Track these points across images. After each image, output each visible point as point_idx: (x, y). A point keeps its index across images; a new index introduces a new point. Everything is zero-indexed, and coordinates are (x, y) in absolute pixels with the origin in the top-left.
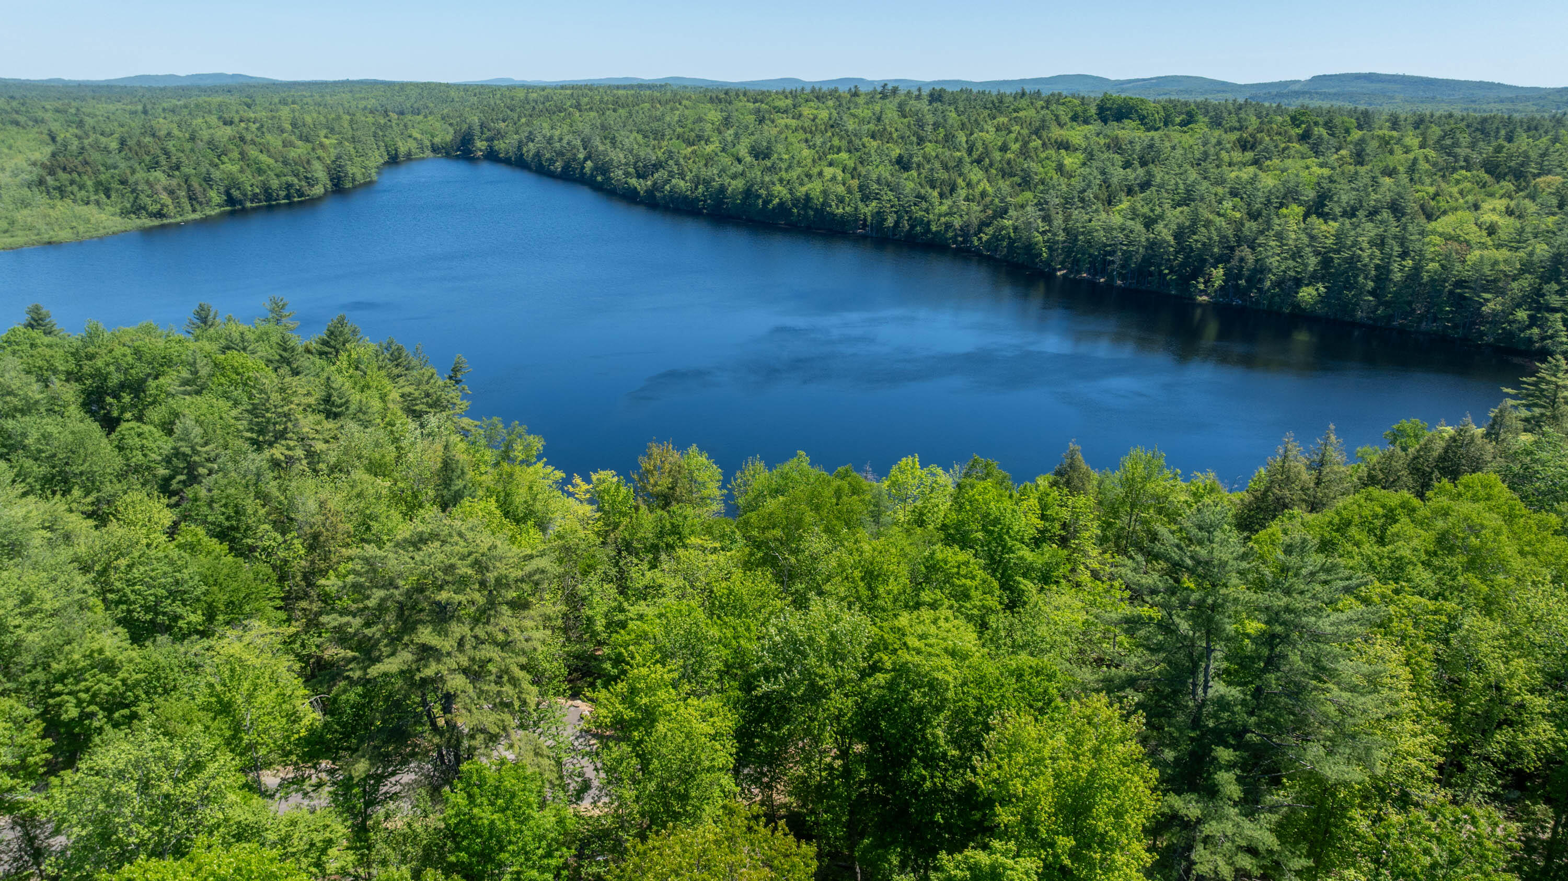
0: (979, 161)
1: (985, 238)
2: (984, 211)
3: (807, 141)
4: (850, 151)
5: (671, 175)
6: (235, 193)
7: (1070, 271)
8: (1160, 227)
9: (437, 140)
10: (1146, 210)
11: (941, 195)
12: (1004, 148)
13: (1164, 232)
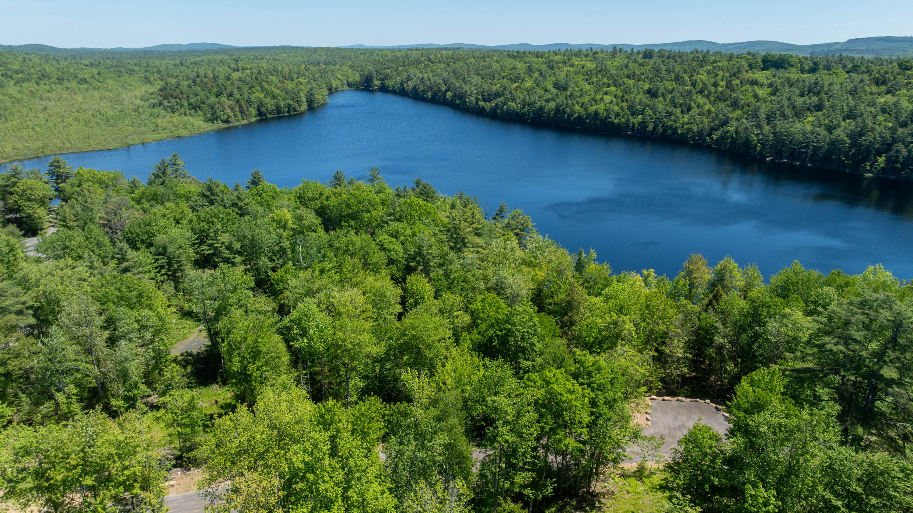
0: (701, 92)
1: (715, 137)
2: (713, 121)
3: (587, 80)
4: (615, 86)
5: (507, 100)
6: (262, 109)
7: (775, 158)
8: (837, 132)
9: (351, 80)
10: (827, 121)
11: (682, 112)
12: (715, 85)
13: (841, 135)
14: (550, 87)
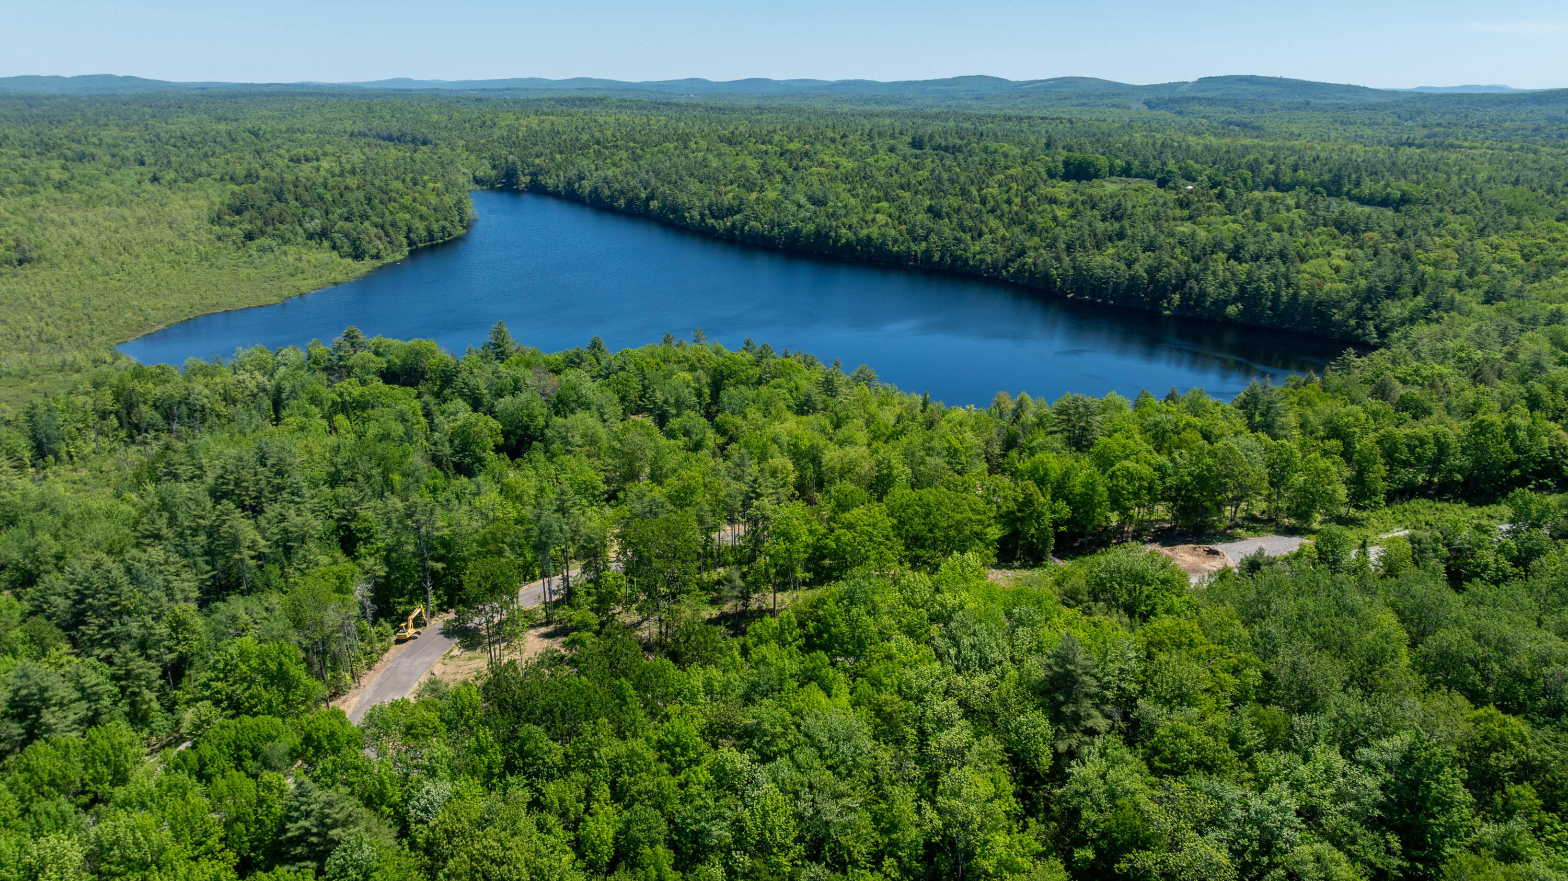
0: (992, 211)
1: (1012, 270)
2: (1008, 251)
3: (850, 191)
4: (888, 200)
5: (747, 218)
6: (412, 235)
7: (1076, 295)
8: (1136, 266)
9: (479, 174)
10: (1126, 254)
11: (973, 238)
12: (1009, 202)
13: (1139, 269)
14: (803, 200)
